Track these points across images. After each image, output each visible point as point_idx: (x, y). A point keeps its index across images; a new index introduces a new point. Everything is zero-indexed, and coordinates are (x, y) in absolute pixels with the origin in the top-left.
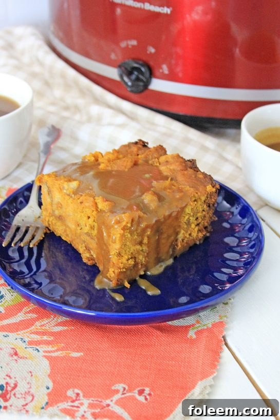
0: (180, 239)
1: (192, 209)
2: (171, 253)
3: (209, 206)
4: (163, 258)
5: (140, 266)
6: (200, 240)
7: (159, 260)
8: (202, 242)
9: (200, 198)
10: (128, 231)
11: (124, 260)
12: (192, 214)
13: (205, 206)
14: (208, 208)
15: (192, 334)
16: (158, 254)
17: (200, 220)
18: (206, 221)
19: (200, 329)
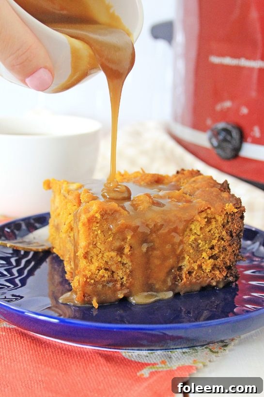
0: (185, 270)
1: (201, 228)
2: (170, 284)
3: (231, 236)
4: (157, 286)
5: (118, 286)
6: (218, 282)
7: (149, 288)
8: (221, 286)
9: (214, 218)
10: (98, 225)
11: (93, 267)
12: (201, 236)
13: (224, 233)
14: (228, 238)
15: (145, 372)
16: (148, 277)
17: (216, 251)
18: (228, 257)
19: (161, 370)
